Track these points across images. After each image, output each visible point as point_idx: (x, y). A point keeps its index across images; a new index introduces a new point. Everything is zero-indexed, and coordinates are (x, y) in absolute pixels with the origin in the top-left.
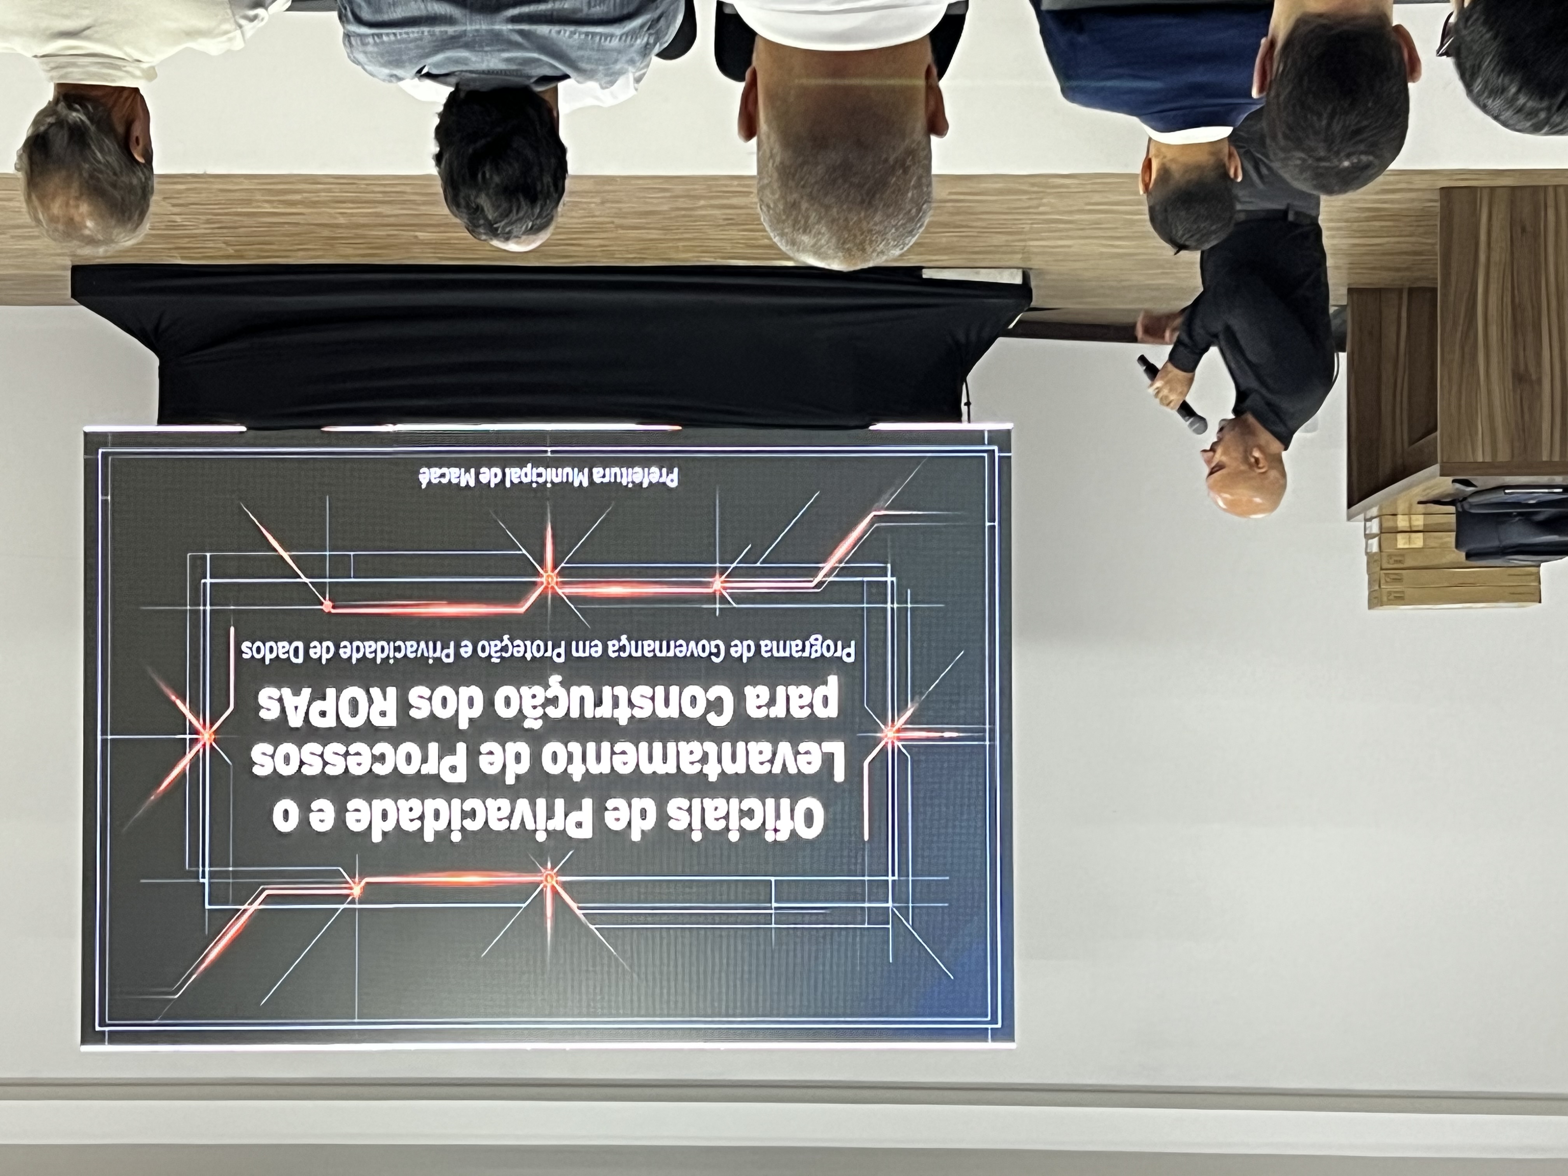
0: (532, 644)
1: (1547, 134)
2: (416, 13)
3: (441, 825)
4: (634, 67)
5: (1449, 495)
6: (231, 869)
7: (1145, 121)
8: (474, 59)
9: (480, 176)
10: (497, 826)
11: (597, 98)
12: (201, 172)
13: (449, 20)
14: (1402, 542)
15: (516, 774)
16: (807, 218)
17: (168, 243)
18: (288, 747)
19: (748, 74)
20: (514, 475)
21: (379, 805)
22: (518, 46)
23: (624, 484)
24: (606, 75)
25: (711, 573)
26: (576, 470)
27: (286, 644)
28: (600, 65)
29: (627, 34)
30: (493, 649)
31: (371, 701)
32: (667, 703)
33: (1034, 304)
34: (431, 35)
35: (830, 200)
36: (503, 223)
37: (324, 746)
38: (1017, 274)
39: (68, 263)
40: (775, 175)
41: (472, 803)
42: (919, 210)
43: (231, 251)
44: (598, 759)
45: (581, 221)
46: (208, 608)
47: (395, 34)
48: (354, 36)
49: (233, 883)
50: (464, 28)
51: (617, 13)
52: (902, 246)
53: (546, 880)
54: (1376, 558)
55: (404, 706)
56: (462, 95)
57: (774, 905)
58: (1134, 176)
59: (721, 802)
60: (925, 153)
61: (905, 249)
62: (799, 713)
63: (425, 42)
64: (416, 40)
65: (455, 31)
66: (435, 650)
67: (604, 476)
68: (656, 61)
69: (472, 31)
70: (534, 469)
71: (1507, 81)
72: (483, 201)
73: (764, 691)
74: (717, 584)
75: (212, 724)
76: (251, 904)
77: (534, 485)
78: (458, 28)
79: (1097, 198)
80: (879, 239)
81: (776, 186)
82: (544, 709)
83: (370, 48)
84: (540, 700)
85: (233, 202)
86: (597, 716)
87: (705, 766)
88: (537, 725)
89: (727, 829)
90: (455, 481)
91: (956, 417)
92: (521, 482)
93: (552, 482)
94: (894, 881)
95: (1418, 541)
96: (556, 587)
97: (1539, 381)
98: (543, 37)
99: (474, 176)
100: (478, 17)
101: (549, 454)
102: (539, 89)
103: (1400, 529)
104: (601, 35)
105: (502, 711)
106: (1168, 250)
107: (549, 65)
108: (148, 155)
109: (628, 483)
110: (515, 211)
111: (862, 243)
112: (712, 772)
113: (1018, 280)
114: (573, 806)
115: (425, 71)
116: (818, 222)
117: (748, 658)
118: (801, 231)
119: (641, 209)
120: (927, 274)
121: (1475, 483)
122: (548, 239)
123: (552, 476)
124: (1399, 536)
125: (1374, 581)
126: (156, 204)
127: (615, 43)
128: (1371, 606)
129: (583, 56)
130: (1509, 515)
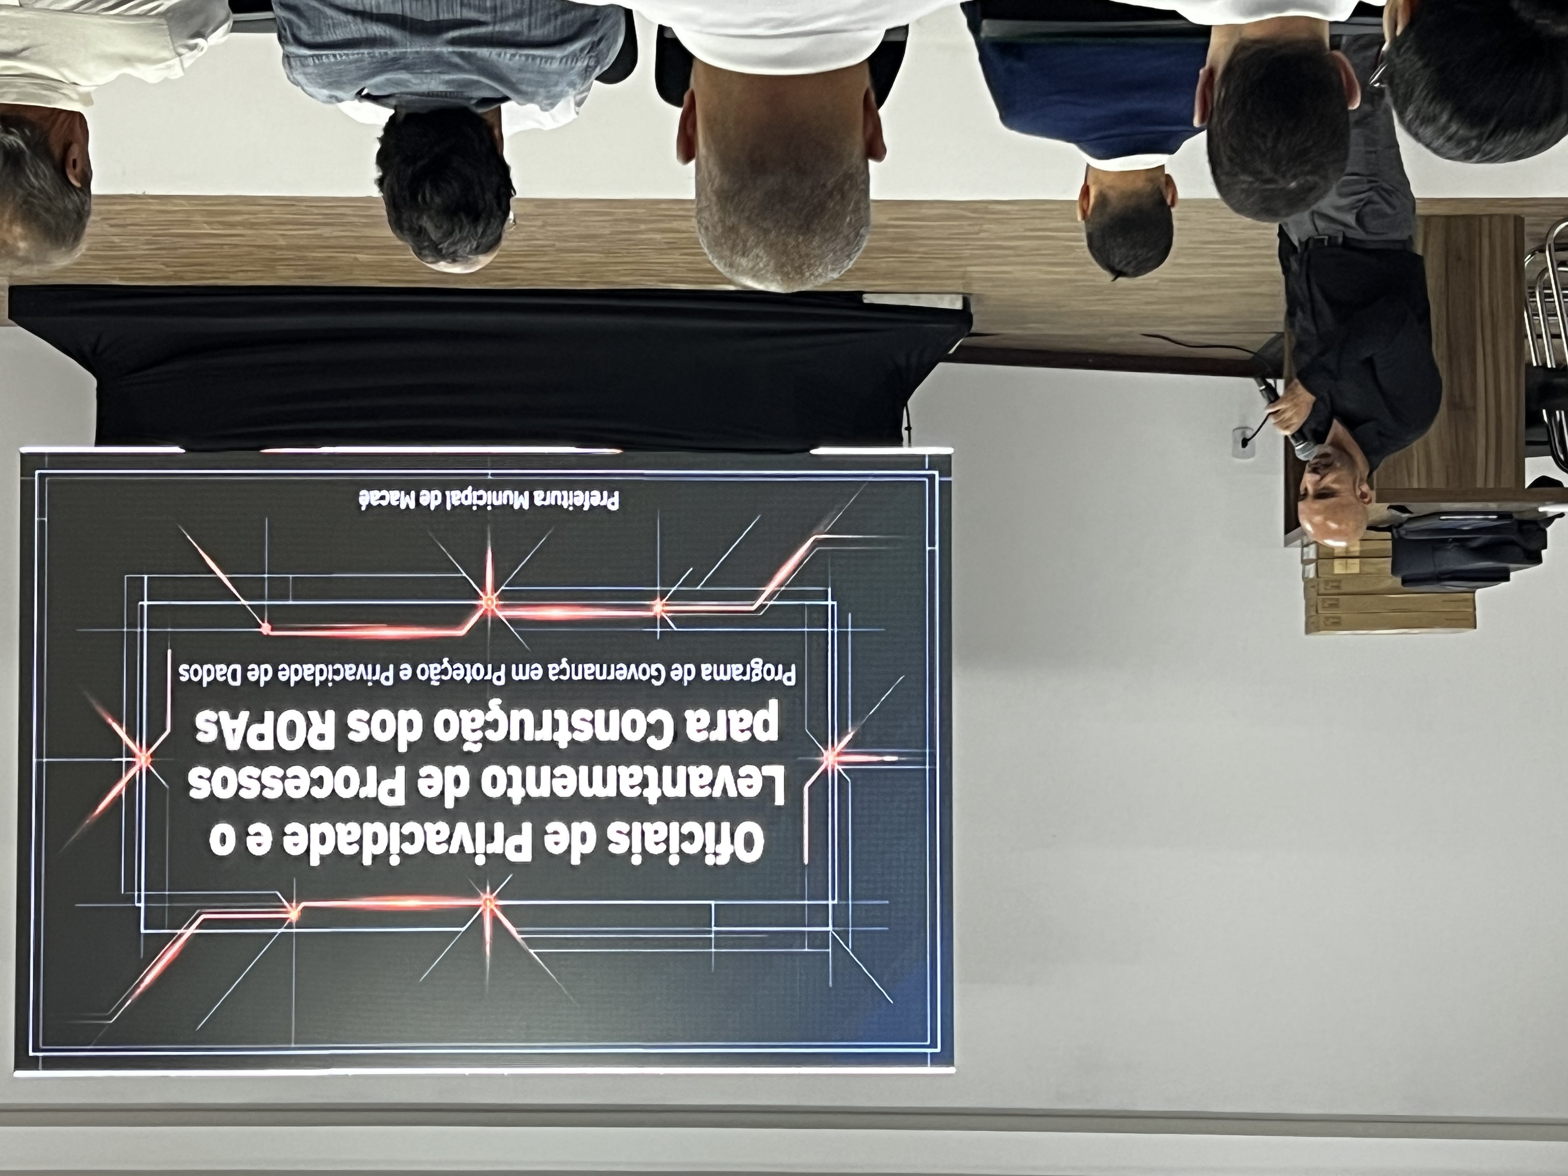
0: (472, 668)
1: (1478, 162)
2: (357, 35)
3: (380, 849)
4: (575, 89)
5: (1383, 522)
6: (167, 893)
7: (1082, 148)
8: (414, 81)
9: (420, 198)
10: (437, 850)
11: (538, 121)
12: (140, 193)
13: (389, 42)
14: (1339, 568)
15: (455, 797)
16: (745, 242)
17: (108, 264)
18: (225, 771)
19: (686, 97)
20: (455, 497)
21: (317, 829)
22: (457, 68)
23: (565, 507)
24: (548, 98)
25: (652, 596)
26: (516, 493)
27: (224, 667)
28: (541, 87)
29: (567, 57)
30: (433, 672)
31: (309, 724)
32: (607, 727)
33: (974, 329)
34: (371, 57)
35: (768, 224)
36: (446, 244)
37: (262, 769)
38: (957, 299)
39: (6, 283)
40: (714, 199)
41: (411, 827)
42: (857, 234)
43: (169, 271)
44: (538, 784)
45: (523, 243)
46: (145, 630)
47: (334, 56)
48: (293, 57)
49: (169, 907)
50: (404, 50)
51: (558, 36)
52: (840, 270)
53: (485, 904)
54: (1315, 583)
55: (342, 729)
56: (401, 117)
57: (714, 929)
58: (1071, 202)
59: (660, 826)
60: (863, 177)
61: (843, 272)
62: (740, 737)
63: (365, 63)
64: (356, 61)
65: (395, 53)
66: (374, 674)
67: (544, 499)
68: (598, 86)
69: (411, 53)
70: (475, 492)
71: (1438, 109)
72: (427, 223)
73: (704, 715)
74: (658, 608)
75: (149, 746)
76: (188, 927)
77: (475, 508)
78: (398, 50)
79: (1037, 224)
80: (818, 263)
81: (715, 209)
82: (484, 732)
83: (309, 70)
84: (479, 723)
85: (172, 223)
86: (538, 739)
87: (646, 790)
88: (477, 748)
89: (667, 852)
90: (394, 503)
91: (897, 441)
92: (461, 504)
93: (492, 505)
94: (834, 905)
95: (1354, 567)
96: (496, 610)
97: (1474, 408)
98: (482, 59)
99: (414, 197)
100: (419, 40)
101: (490, 477)
102: (480, 111)
103: (1336, 555)
104: (541, 57)
105: (441, 734)
106: (1106, 277)
107: (489, 88)
108: (86, 178)
109: (569, 506)
110: (457, 231)
111: (800, 267)
112: (652, 795)
113: (958, 305)
114: (513, 829)
115: (365, 92)
116: (757, 244)
117: (688, 681)
118: (740, 253)
119: (583, 233)
120: (868, 299)
121: (1410, 508)
122: (492, 262)
123: (491, 498)
124: (1337, 562)
125: (1312, 606)
126: (93, 226)
127: (555, 65)
128: (1308, 631)
129: (523, 79)
130: (1445, 541)
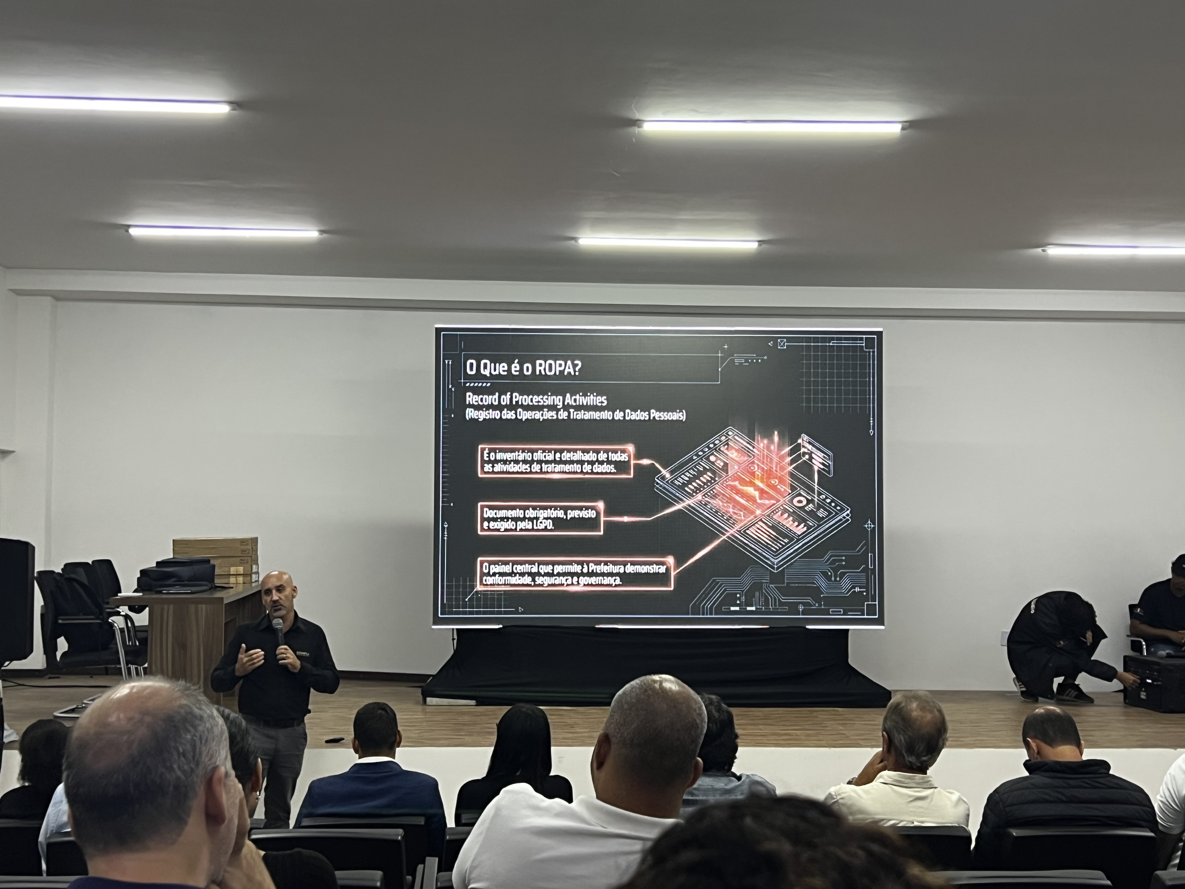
5: (218, 590)
14: (241, 570)
33: (421, 689)
38: (429, 702)
54: (253, 562)
91: (459, 632)
95: (233, 570)
103: (242, 576)
113: (429, 699)
120: (473, 702)
125: (254, 551)
128: (256, 539)
130: (188, 581)
